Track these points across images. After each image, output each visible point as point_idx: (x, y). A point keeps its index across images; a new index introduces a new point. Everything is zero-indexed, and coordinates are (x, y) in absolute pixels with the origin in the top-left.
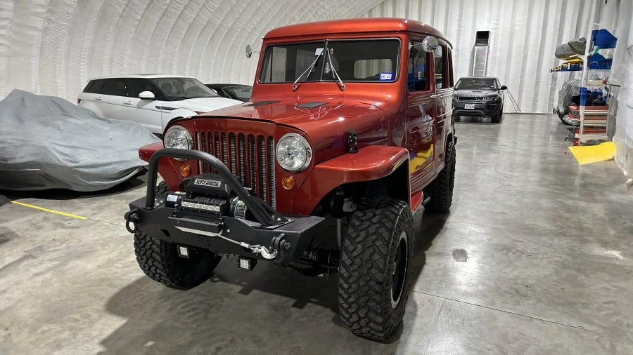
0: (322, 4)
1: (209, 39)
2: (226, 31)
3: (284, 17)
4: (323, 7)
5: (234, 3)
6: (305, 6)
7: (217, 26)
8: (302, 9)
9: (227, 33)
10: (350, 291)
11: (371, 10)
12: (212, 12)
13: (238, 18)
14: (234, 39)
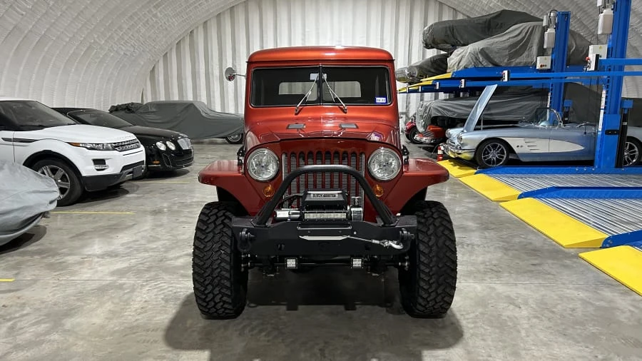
0: (155, 12)
1: (15, 48)
2: (38, 39)
3: (109, 25)
4: (155, 16)
5: (51, 3)
6: (136, 14)
7: (26, 32)
8: (131, 16)
9: (39, 41)
10: (431, 274)
11: (205, 23)
12: (22, 15)
13: (54, 23)
14: (46, 49)
